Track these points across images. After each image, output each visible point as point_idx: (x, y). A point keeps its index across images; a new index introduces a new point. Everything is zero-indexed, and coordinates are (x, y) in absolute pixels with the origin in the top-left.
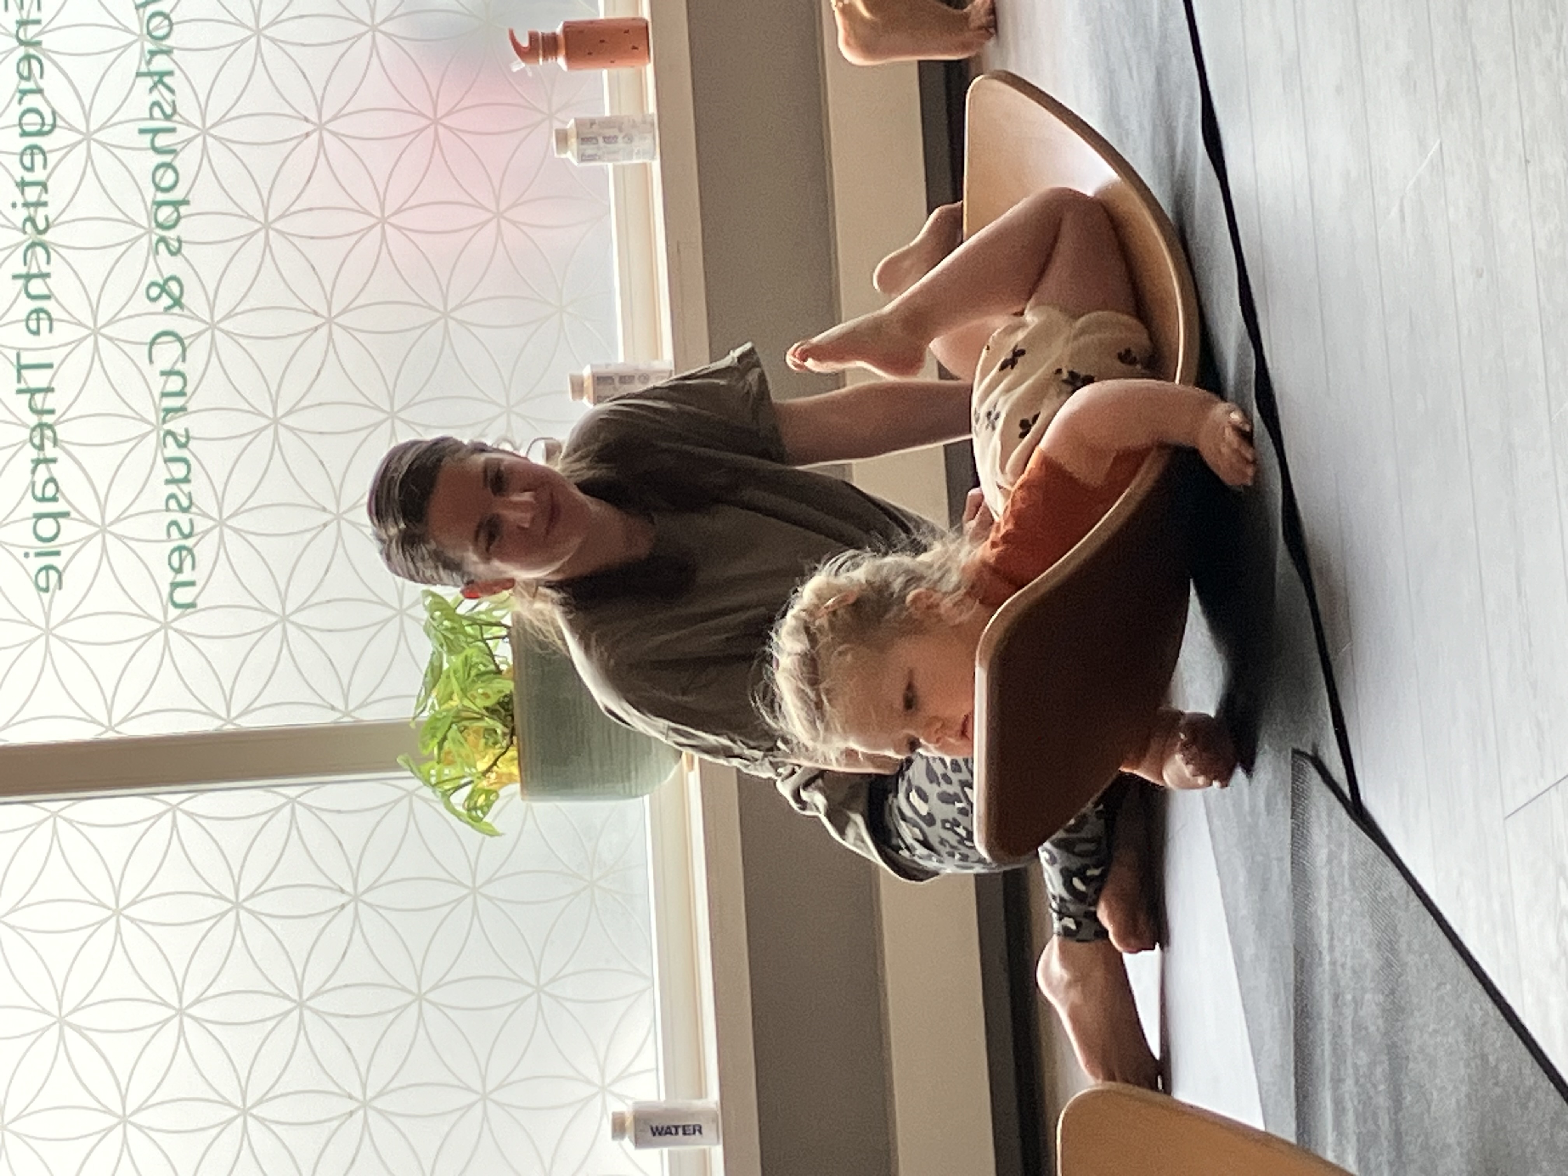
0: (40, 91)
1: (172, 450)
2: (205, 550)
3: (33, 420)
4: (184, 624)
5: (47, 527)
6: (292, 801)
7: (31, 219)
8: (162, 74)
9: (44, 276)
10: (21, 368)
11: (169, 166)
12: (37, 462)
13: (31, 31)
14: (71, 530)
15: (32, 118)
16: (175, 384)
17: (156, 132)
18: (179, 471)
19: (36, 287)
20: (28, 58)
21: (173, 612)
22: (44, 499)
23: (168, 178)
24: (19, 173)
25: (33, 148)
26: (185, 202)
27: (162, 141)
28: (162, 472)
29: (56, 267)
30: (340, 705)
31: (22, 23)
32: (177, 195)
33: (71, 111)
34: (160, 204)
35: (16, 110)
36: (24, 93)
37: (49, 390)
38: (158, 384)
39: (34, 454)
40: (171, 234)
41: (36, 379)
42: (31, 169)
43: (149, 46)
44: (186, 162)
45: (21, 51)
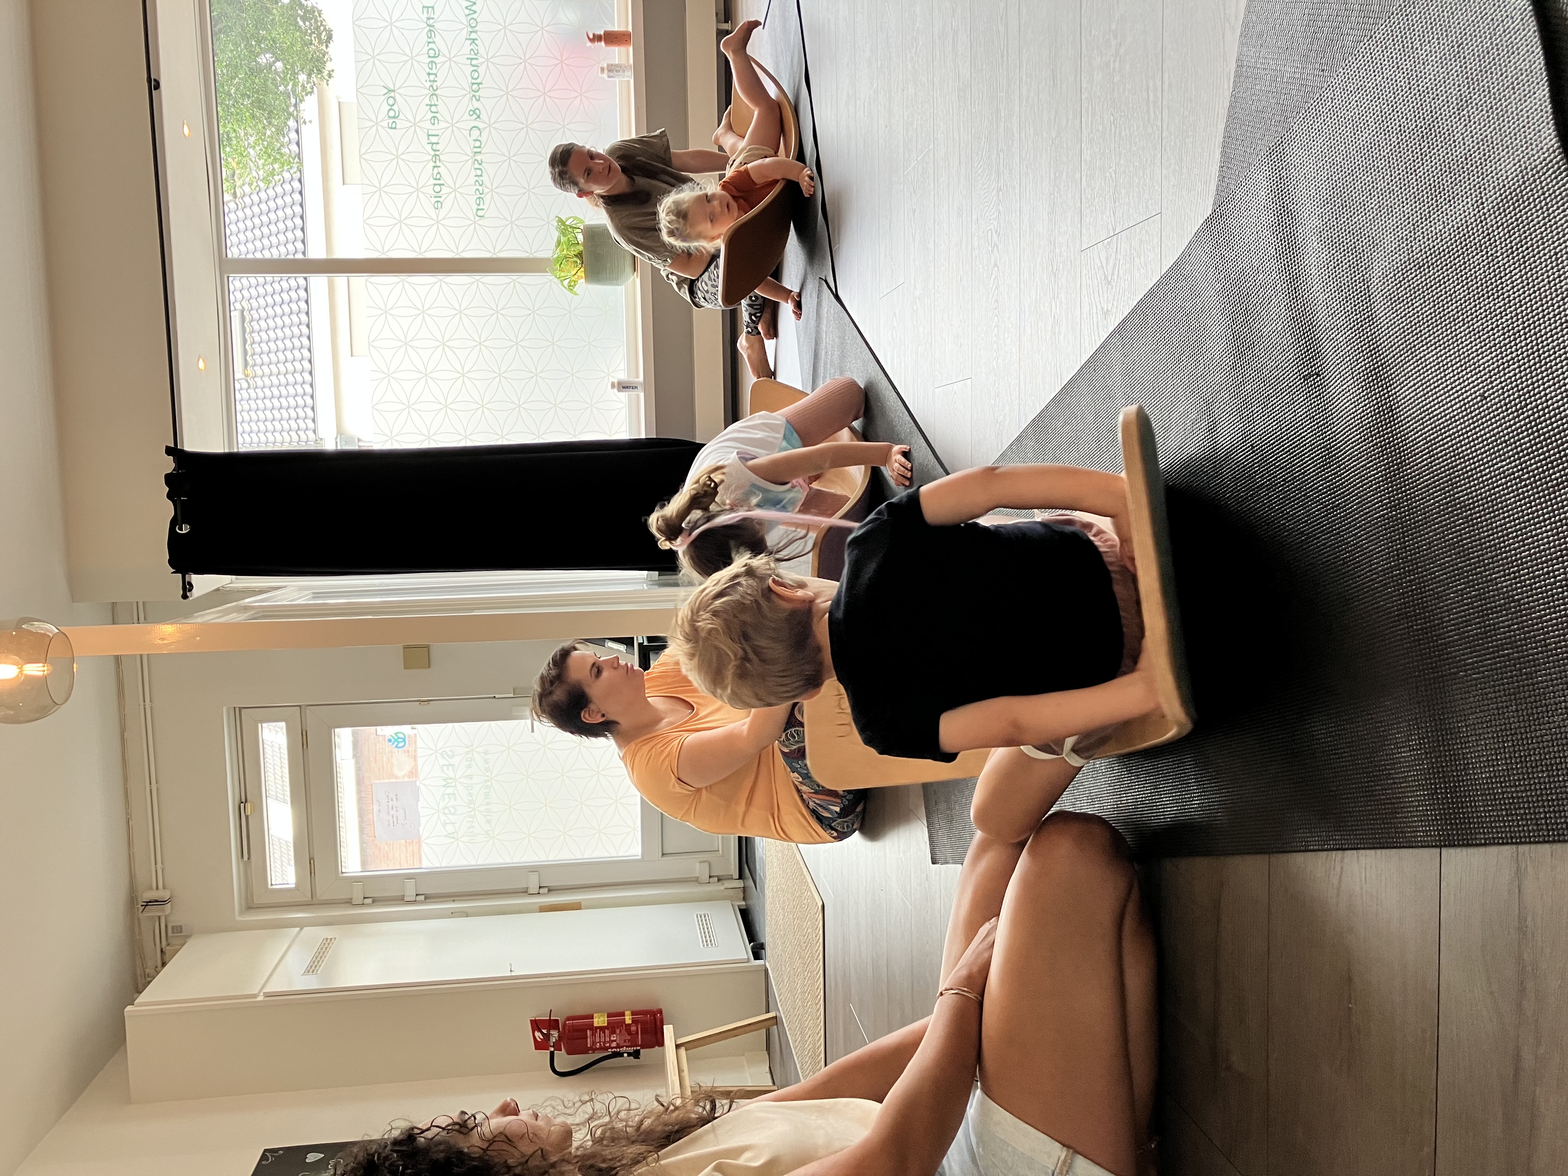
0: (434, 42)
1: (477, 166)
2: (487, 198)
3: (433, 153)
4: (480, 222)
5: (437, 188)
6: (514, 280)
7: (432, 86)
8: (474, 40)
9: (436, 105)
10: (429, 135)
11: (476, 71)
12: (434, 167)
13: (431, 21)
14: (445, 190)
15: (431, 52)
16: (478, 144)
17: (472, 59)
18: (479, 172)
19: (434, 109)
20: (430, 31)
21: (477, 218)
22: (436, 179)
23: (476, 76)
24: (428, 70)
25: (432, 62)
26: (481, 83)
27: (474, 62)
28: (473, 173)
29: (440, 103)
30: (529, 251)
31: (428, 19)
32: (478, 81)
33: (444, 50)
34: (473, 84)
35: (426, 48)
36: (429, 43)
37: (437, 143)
38: (472, 143)
39: (433, 164)
40: (477, 94)
41: (434, 139)
42: (431, 69)
43: (470, 29)
44: (482, 70)
45: (428, 28)
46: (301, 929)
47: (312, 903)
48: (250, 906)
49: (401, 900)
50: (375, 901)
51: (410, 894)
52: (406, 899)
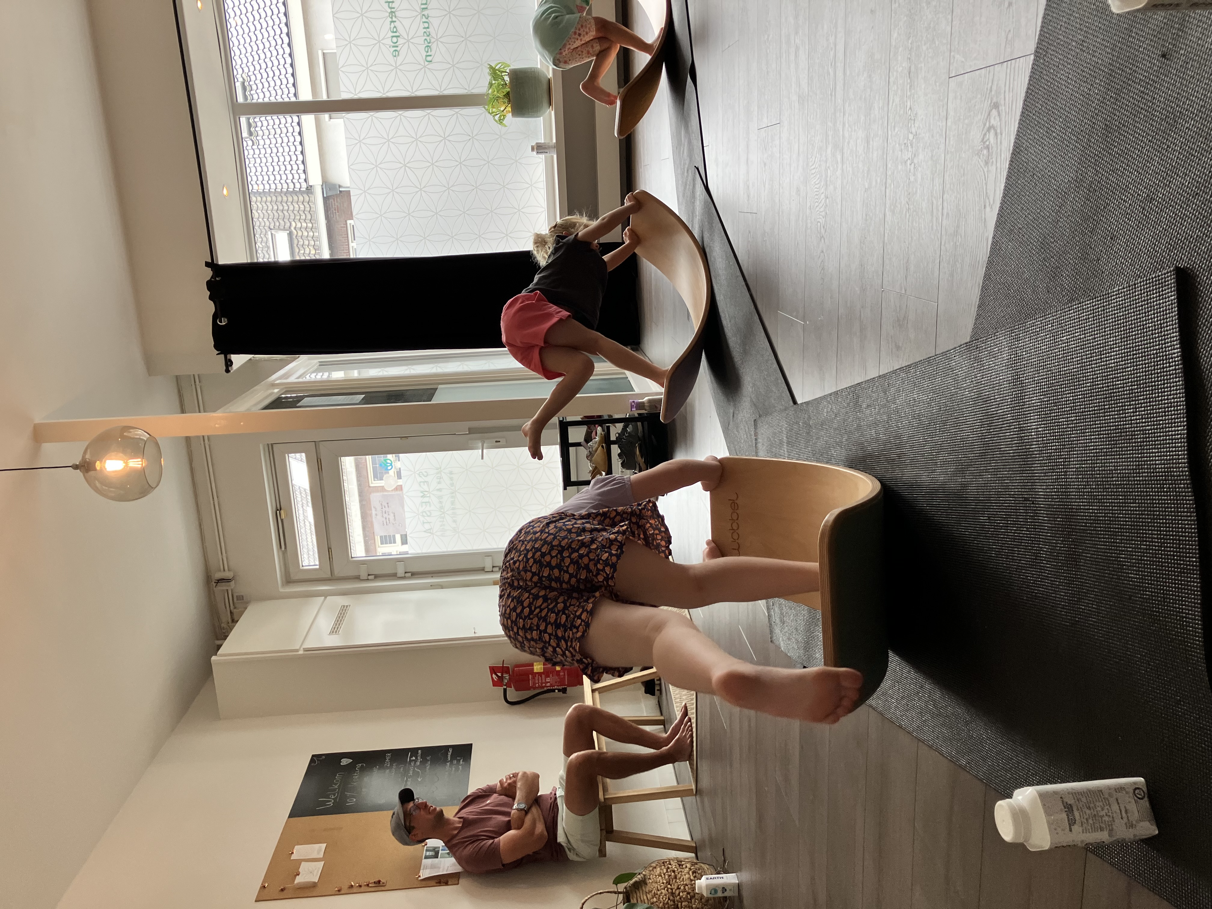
2: (434, 46)
4: (429, 66)
6: (457, 113)
21: (426, 63)
30: (468, 89)
46: (326, 598)
47: (332, 579)
48: (288, 581)
49: (394, 576)
50: (377, 577)
51: (401, 572)
52: (399, 575)
